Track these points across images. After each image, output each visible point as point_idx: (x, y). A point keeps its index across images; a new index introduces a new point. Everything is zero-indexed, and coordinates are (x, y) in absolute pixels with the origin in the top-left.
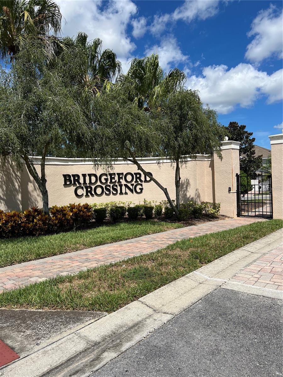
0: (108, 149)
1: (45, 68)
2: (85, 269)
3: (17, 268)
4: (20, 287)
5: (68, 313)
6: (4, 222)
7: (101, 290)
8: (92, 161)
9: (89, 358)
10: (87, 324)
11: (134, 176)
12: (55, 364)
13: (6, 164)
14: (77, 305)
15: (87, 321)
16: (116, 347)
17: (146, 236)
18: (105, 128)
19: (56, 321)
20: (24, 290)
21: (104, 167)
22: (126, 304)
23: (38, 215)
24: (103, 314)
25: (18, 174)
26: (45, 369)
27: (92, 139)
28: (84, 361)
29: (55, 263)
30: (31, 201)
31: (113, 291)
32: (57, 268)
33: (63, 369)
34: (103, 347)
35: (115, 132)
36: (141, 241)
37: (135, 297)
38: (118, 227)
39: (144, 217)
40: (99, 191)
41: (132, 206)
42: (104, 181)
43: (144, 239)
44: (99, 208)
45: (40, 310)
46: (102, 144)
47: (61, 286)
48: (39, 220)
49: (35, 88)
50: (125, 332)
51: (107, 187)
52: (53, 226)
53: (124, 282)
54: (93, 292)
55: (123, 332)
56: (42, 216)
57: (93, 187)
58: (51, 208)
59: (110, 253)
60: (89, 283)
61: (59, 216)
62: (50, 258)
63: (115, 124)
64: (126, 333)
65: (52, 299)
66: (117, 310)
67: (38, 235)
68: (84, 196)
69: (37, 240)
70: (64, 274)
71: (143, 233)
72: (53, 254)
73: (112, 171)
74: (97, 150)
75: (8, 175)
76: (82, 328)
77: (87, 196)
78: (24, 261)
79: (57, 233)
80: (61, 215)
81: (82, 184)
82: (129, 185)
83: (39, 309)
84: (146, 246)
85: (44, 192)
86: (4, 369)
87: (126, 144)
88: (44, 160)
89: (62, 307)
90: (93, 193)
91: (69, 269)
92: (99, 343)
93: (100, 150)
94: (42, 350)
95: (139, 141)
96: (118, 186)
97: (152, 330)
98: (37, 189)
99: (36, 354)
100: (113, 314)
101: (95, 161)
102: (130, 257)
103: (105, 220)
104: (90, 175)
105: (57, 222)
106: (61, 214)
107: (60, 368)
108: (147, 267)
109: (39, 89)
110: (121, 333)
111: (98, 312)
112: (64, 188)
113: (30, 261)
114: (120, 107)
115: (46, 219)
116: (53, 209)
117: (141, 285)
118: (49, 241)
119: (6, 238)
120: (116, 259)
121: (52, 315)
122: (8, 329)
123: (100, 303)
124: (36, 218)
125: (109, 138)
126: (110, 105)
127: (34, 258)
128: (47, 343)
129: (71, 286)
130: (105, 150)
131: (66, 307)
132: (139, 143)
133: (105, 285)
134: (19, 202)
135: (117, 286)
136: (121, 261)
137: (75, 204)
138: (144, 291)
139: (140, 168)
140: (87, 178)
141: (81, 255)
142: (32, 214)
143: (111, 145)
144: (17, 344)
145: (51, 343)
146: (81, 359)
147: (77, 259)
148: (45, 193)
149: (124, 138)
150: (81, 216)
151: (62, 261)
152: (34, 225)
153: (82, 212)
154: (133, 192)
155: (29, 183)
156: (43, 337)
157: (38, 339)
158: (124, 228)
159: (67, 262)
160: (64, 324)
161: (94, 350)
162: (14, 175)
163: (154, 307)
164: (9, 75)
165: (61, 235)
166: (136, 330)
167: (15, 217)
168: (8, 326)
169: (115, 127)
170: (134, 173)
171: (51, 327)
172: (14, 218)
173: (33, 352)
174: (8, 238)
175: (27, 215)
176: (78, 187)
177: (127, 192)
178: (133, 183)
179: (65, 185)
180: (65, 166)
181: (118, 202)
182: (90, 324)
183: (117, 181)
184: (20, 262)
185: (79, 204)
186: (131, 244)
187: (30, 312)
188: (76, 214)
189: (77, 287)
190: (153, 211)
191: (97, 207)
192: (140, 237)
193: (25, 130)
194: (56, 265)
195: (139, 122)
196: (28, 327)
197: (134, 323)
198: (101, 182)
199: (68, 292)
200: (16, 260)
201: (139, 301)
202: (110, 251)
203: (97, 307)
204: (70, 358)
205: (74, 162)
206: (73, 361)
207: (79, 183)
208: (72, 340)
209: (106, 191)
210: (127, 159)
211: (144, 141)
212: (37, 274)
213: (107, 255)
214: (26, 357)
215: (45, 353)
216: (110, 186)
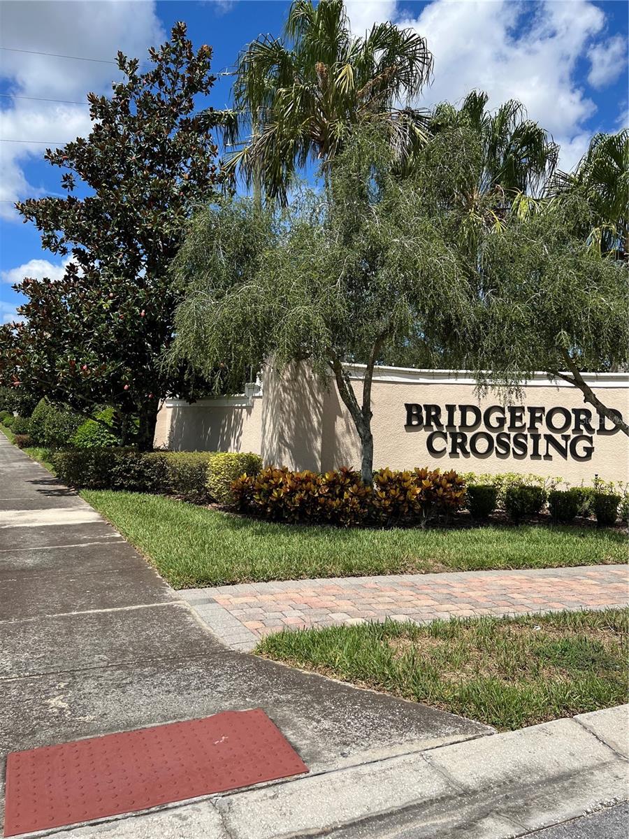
0: (515, 349)
1: (390, 179)
2: (446, 617)
3: (307, 588)
4: (313, 627)
5: (407, 706)
6: (288, 490)
7: (481, 672)
8: (474, 376)
9: (450, 819)
10: (449, 742)
11: (573, 416)
12: (376, 810)
13: (300, 378)
14: (426, 693)
15: (448, 735)
16: (516, 814)
17: (597, 567)
18: (509, 302)
19: (381, 717)
20: (320, 636)
21: (501, 392)
22: (541, 720)
23: (352, 483)
24: (484, 729)
25: (320, 398)
26: (357, 813)
27: (479, 328)
28: (438, 822)
29: (382, 591)
30: (339, 454)
31: (510, 682)
32: (385, 603)
33: (394, 824)
34: (483, 804)
35: (535, 310)
36: (581, 578)
37: (566, 708)
38: (526, 536)
39: (593, 519)
40: (482, 445)
41: (562, 488)
42: (494, 423)
43: (592, 574)
44: (480, 484)
45: (348, 684)
46: (500, 338)
47: (393, 644)
48: (353, 495)
49: (367, 221)
50: (537, 784)
51: (503, 439)
52: (378, 511)
53: (538, 665)
54: (462, 671)
55: (533, 785)
56: (359, 487)
57: (469, 435)
58: (376, 473)
59: (504, 592)
60: (456, 651)
61: (393, 492)
62: (371, 578)
63: (535, 291)
64: (539, 788)
65: (375, 667)
66: (518, 728)
67: (349, 526)
68: (447, 454)
69: (347, 536)
70: (401, 619)
71: (590, 557)
72: (377, 570)
73: (520, 402)
74: (486, 353)
75: (301, 399)
76: (437, 747)
77: (454, 454)
78: (321, 576)
79: (388, 527)
80: (398, 489)
81: (445, 428)
82: (558, 437)
83: (348, 681)
84: (597, 591)
85: (366, 437)
86: (279, 786)
87: (559, 338)
88: (370, 370)
89: (395, 689)
90: (469, 450)
91: (410, 611)
92: (475, 792)
93: (494, 352)
94: (352, 770)
95: (594, 333)
96: (529, 437)
97: (609, 801)
98: (352, 431)
99: (340, 773)
100: (509, 734)
101: (482, 376)
102: (553, 611)
103: (493, 513)
104: (464, 409)
105: (387, 503)
106: (396, 487)
107: (387, 820)
108: (599, 643)
109: (375, 224)
110: (528, 785)
111: (473, 721)
112: (407, 433)
113: (331, 577)
114: (551, 253)
115: (367, 494)
116: (382, 475)
117: (582, 683)
118: (371, 541)
119: (290, 523)
120: (519, 608)
121: (373, 701)
122: (289, 707)
123: (478, 702)
124: (347, 490)
125: (518, 325)
126: (527, 248)
127: (339, 574)
128: (363, 759)
129: (414, 648)
130: (507, 351)
131: (403, 691)
132: (592, 336)
133: (492, 663)
134: (316, 455)
135: (519, 671)
136: (531, 614)
137: (428, 471)
138: (591, 701)
139: (589, 396)
140: (457, 415)
141: (437, 584)
142: (341, 480)
143: (524, 342)
144: (304, 742)
145: (370, 760)
146: (431, 815)
147: (426, 591)
148: (367, 440)
149: (555, 324)
150: (440, 498)
151: (396, 591)
152: (343, 505)
153: (441, 490)
154: (566, 456)
155: (338, 418)
156: (354, 742)
157: (345, 744)
158: (537, 538)
159: (407, 593)
160: (398, 727)
161: (461, 805)
162: (311, 398)
163: (617, 745)
164: (320, 199)
165: (393, 533)
166: (565, 789)
167: (309, 484)
168: (289, 701)
169: (535, 299)
170: (573, 410)
171: (371, 725)
172: (306, 484)
173: (334, 769)
174: (292, 523)
175: (330, 482)
176: (436, 432)
177: (550, 453)
178: (569, 432)
179: (409, 426)
180: (410, 386)
181: (527, 476)
182: (453, 743)
183: (528, 425)
184: (312, 577)
185: (435, 471)
186: (557, 580)
187: (331, 683)
188: (427, 491)
189: (429, 653)
190: (618, 508)
191: (474, 483)
192: (579, 566)
193: (342, 309)
194: (382, 596)
195: (598, 286)
196: (326, 714)
197: (562, 770)
198: (488, 424)
199: (409, 661)
200: (305, 571)
201: (576, 721)
202: (505, 588)
203: (473, 709)
204: (408, 805)
205: (432, 377)
206: (416, 815)
207: (439, 425)
208: (415, 766)
209: (498, 448)
210: (558, 375)
211: (608, 332)
212: (346, 607)
213: (497, 595)
214: (319, 774)
215: (358, 777)
216: (508, 436)
